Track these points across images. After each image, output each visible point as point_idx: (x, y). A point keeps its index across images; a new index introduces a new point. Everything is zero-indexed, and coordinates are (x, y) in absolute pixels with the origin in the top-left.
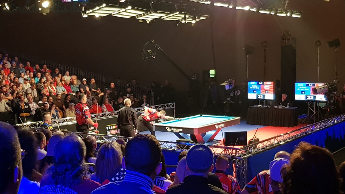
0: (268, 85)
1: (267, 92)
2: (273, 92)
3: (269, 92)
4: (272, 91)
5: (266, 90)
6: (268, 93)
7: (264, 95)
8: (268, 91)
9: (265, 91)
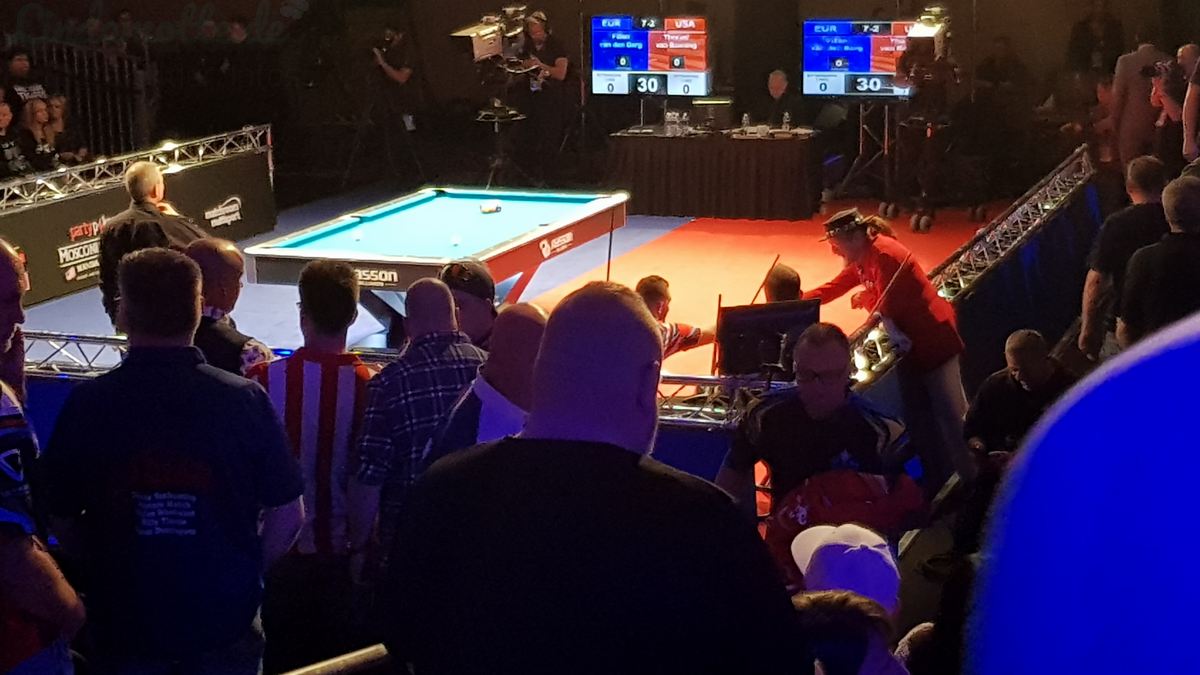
0: (682, 34)
1: (677, 62)
2: (703, 64)
3: (687, 62)
4: (699, 59)
5: (673, 56)
6: (681, 66)
7: (665, 76)
8: (681, 57)
9: (667, 58)
